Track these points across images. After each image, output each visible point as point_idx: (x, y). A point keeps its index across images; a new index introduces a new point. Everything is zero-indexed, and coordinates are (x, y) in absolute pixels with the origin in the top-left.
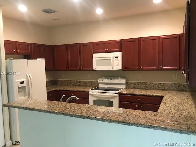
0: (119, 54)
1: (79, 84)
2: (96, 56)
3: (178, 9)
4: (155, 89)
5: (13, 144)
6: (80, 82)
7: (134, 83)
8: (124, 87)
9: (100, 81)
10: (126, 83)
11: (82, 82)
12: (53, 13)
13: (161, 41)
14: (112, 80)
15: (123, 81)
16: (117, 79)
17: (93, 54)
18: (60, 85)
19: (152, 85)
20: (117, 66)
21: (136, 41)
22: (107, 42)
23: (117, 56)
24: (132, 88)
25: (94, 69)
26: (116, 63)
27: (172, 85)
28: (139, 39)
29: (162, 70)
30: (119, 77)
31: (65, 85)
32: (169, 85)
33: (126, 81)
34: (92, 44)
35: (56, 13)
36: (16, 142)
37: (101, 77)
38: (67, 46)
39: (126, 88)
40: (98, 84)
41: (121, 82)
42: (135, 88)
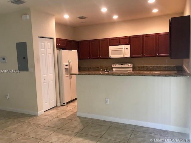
0: (128, 46)
1: (97, 69)
2: (111, 48)
3: (166, 15)
4: (153, 70)
5: (61, 105)
6: (98, 67)
7: (139, 67)
8: (131, 69)
9: (113, 66)
10: (133, 66)
11: (99, 67)
12: (84, 18)
13: (158, 36)
14: (122, 65)
15: (131, 65)
16: (126, 64)
17: (110, 47)
18: (82, 70)
19: (152, 67)
20: (127, 55)
21: (140, 37)
22: (119, 38)
23: (127, 48)
24: (137, 70)
25: (110, 57)
26: (126, 52)
27: (165, 67)
28: (143, 35)
29: (158, 56)
30: (127, 63)
31: (86, 70)
32: (163, 67)
33: (133, 65)
34: (108, 39)
35: (86, 19)
36: (63, 103)
37: (114, 63)
38: (89, 41)
39: (133, 70)
40: (112, 68)
41: (129, 66)
42: (139, 70)
